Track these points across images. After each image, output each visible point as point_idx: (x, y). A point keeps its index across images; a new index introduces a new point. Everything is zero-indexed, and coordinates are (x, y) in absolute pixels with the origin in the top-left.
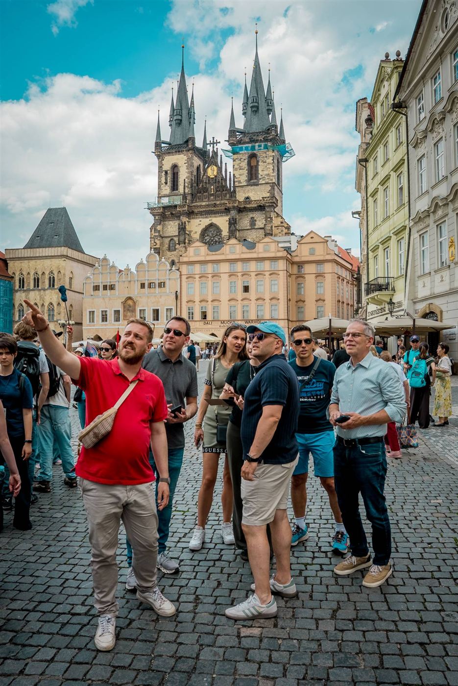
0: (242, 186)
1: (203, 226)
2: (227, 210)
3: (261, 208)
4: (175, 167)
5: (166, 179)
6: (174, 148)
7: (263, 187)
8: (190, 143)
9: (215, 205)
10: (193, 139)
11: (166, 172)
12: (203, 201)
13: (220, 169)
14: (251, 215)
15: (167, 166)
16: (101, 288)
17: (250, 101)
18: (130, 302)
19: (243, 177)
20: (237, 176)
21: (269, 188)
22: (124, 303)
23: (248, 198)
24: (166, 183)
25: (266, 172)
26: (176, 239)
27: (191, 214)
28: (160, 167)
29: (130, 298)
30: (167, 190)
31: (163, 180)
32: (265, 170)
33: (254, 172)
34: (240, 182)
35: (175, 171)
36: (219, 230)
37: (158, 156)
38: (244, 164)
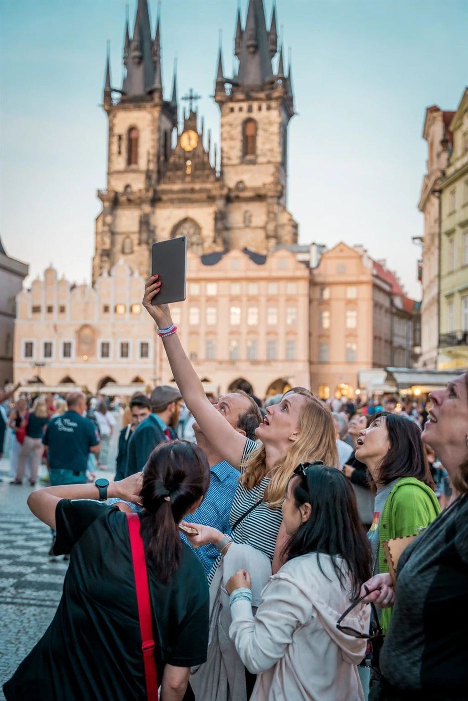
0: (233, 166)
1: (175, 220)
2: (211, 199)
3: (259, 197)
4: (132, 129)
5: (120, 147)
6: (130, 101)
7: (263, 168)
8: (156, 95)
9: (193, 191)
10: (161, 91)
11: (120, 137)
12: (174, 183)
13: (200, 138)
14: (245, 207)
15: (121, 128)
16: (44, 310)
17: (246, 36)
18: (87, 332)
19: (235, 150)
20: (225, 149)
21: (271, 169)
22: (79, 333)
23: (241, 182)
24: (120, 153)
25: (268, 146)
26: (135, 238)
27: (155, 201)
28: (111, 129)
29: (86, 326)
30: (120, 163)
31: (115, 148)
32: (266, 143)
33: (250, 145)
34: (229, 159)
35: (134, 135)
36: (198, 227)
37: (109, 112)
38: (237, 132)
